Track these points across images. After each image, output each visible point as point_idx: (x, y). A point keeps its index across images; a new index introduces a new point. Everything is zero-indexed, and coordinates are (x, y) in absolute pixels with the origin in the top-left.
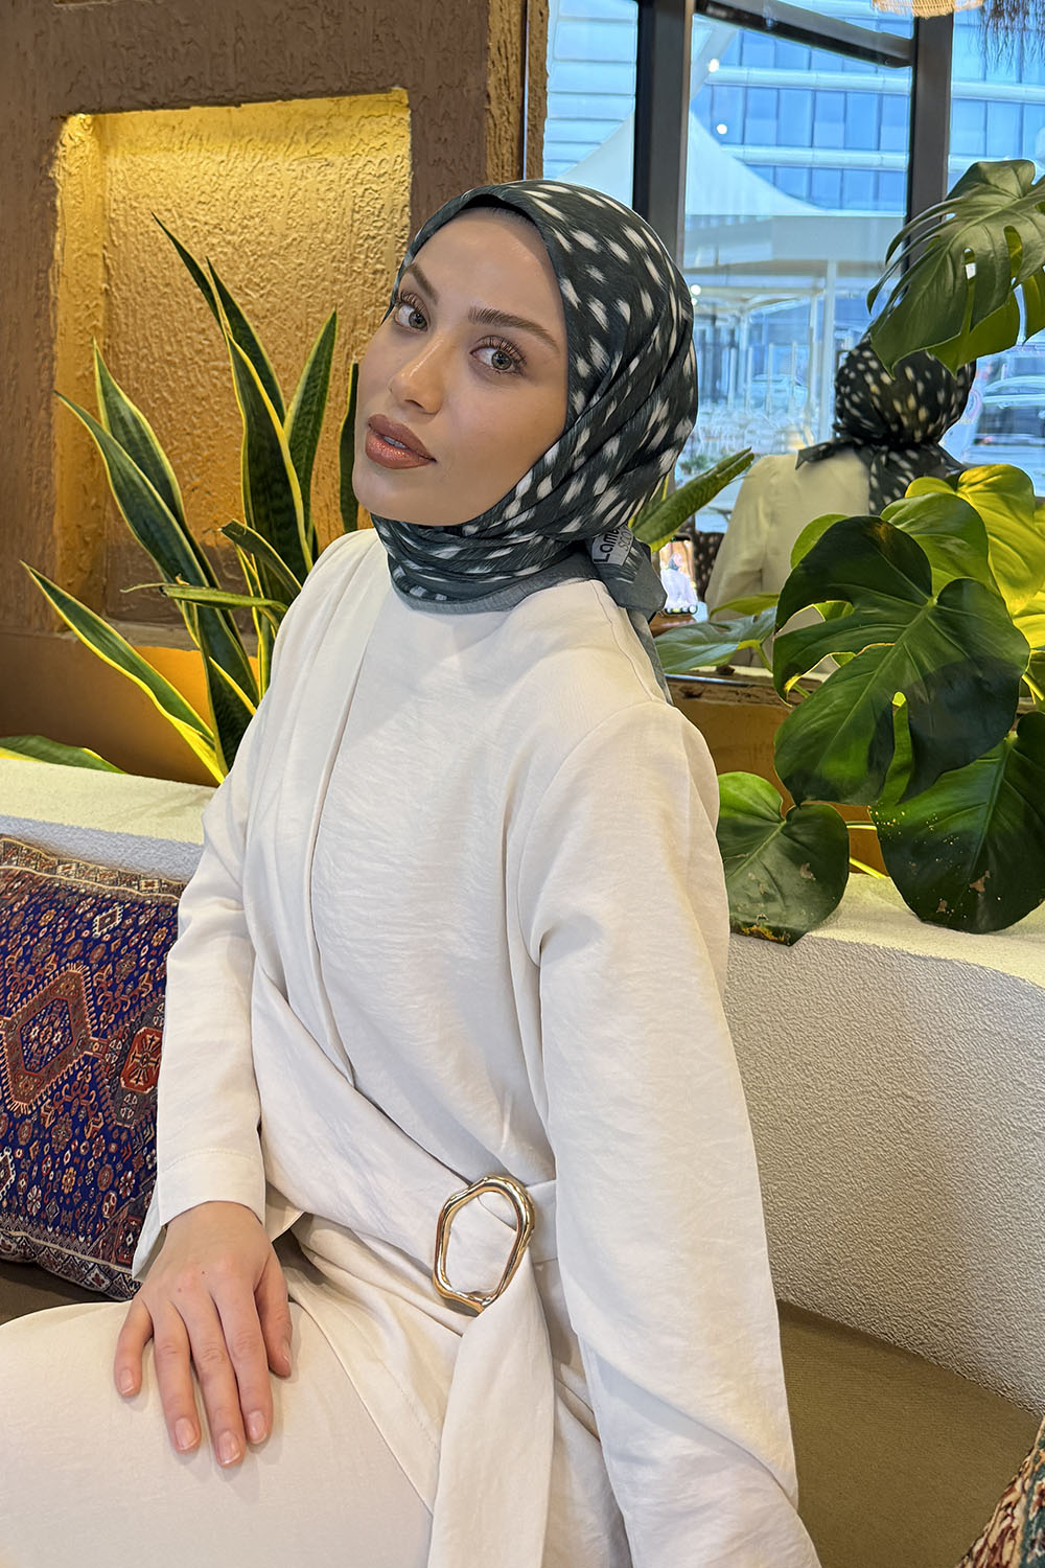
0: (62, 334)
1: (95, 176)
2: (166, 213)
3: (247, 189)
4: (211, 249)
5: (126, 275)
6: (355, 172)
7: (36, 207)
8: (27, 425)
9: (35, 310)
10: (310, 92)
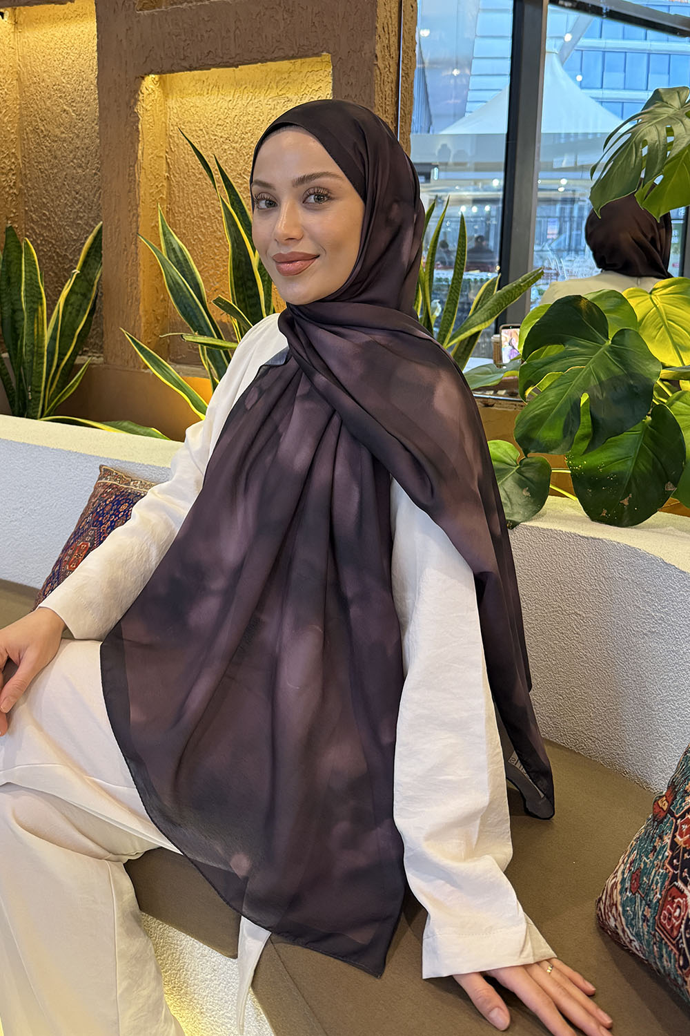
0: (142, 202)
1: (161, 111)
2: (199, 132)
3: (245, 116)
4: (225, 152)
5: (179, 168)
7: (128, 129)
8: (125, 253)
9: (128, 189)
10: (276, 58)
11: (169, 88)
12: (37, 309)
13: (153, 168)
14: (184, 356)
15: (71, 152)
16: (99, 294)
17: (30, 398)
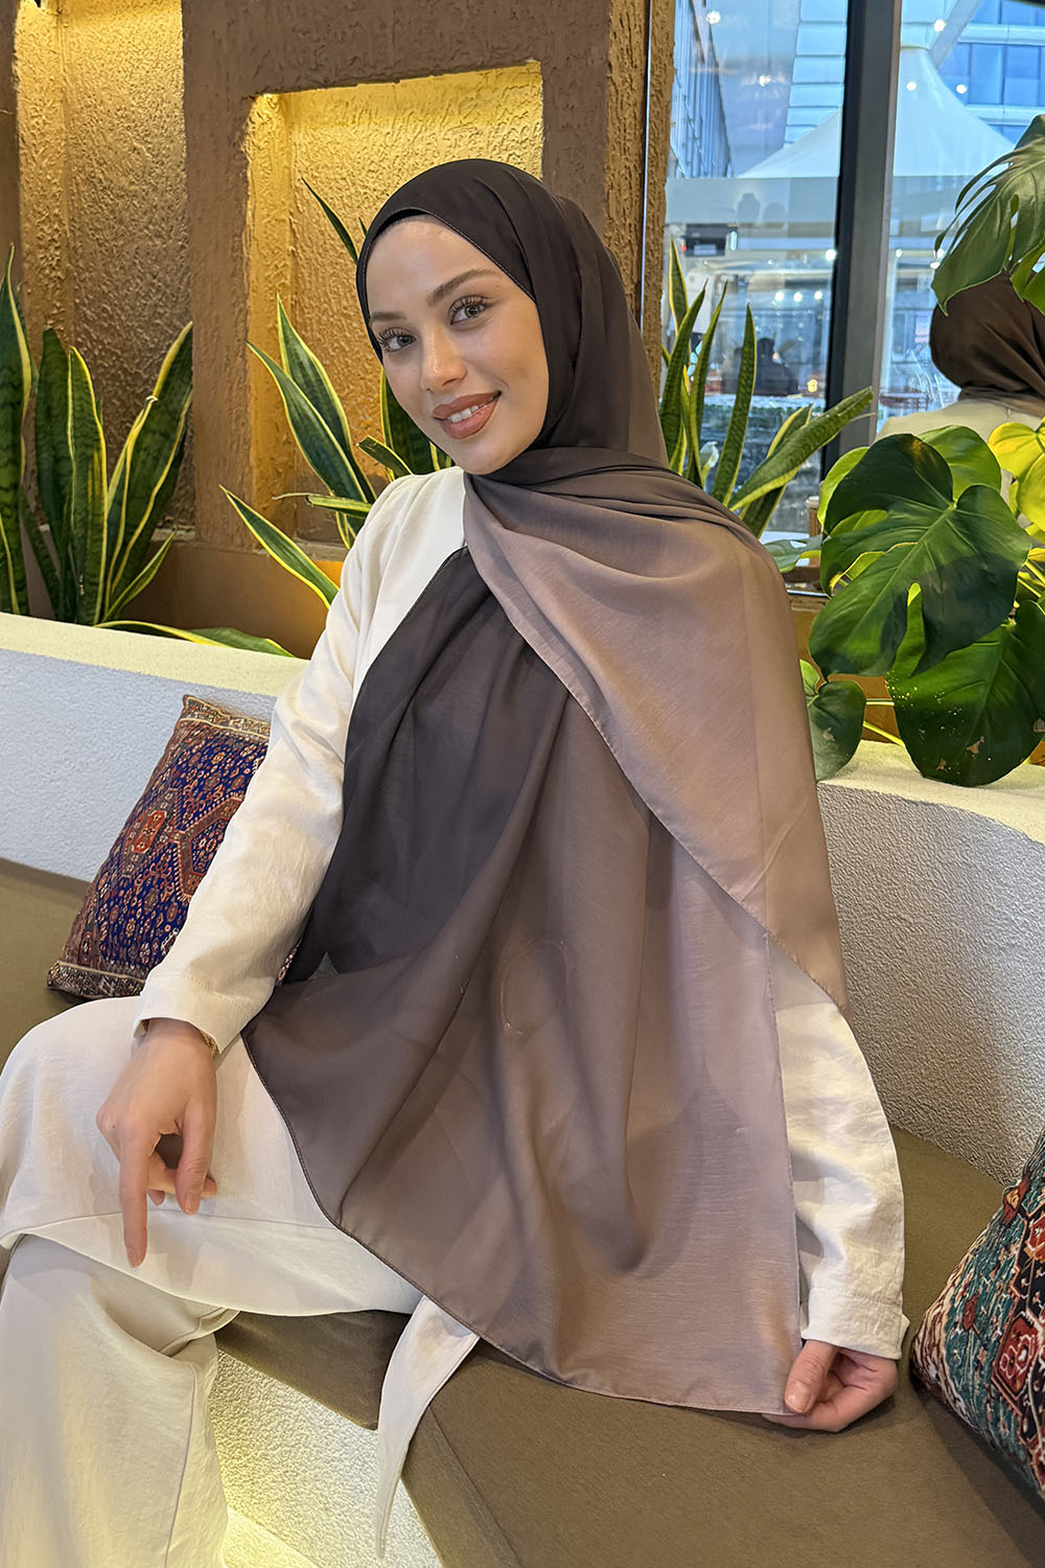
0: (253, 290)
1: (282, 149)
2: (341, 182)
3: (408, 159)
6: (500, 139)
7: (230, 179)
8: (228, 370)
9: (232, 270)
10: (456, 67)
11: (293, 113)
12: (92, 457)
13: (270, 238)
14: (318, 529)
15: (145, 213)
16: (189, 433)
17: (82, 593)
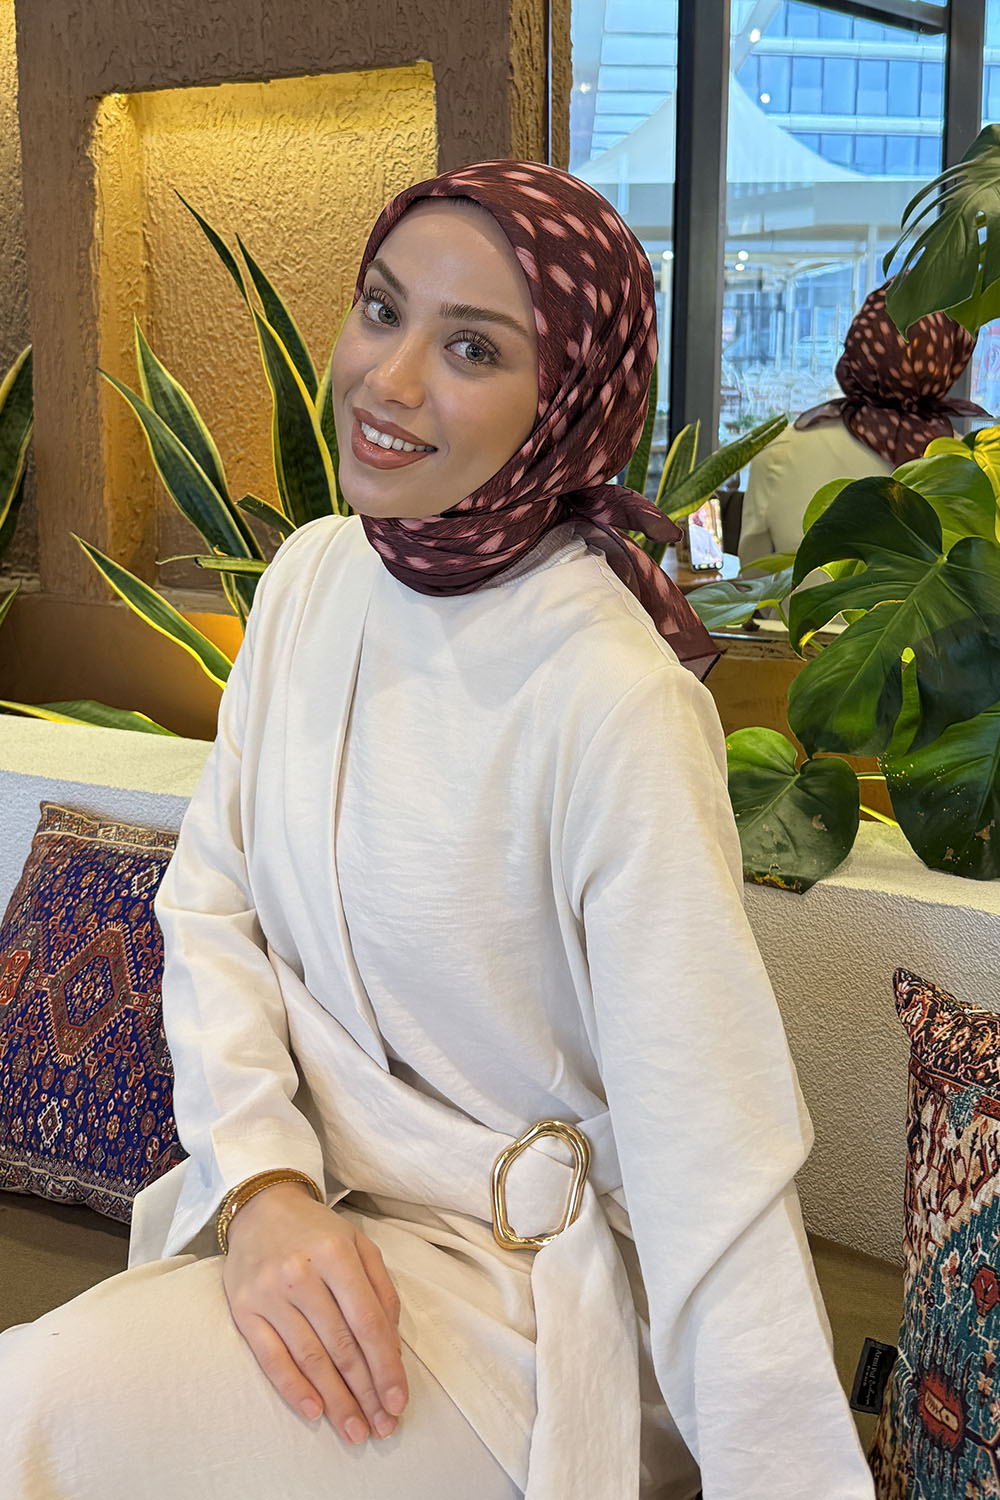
0: (104, 312)
1: (133, 154)
2: (202, 190)
3: (280, 165)
4: (248, 225)
5: (167, 252)
6: (384, 146)
7: (75, 187)
8: (75, 400)
9: (79, 288)
10: (335, 66)
11: (145, 115)
13: (122, 252)
14: (184, 574)
16: (29, 470)
